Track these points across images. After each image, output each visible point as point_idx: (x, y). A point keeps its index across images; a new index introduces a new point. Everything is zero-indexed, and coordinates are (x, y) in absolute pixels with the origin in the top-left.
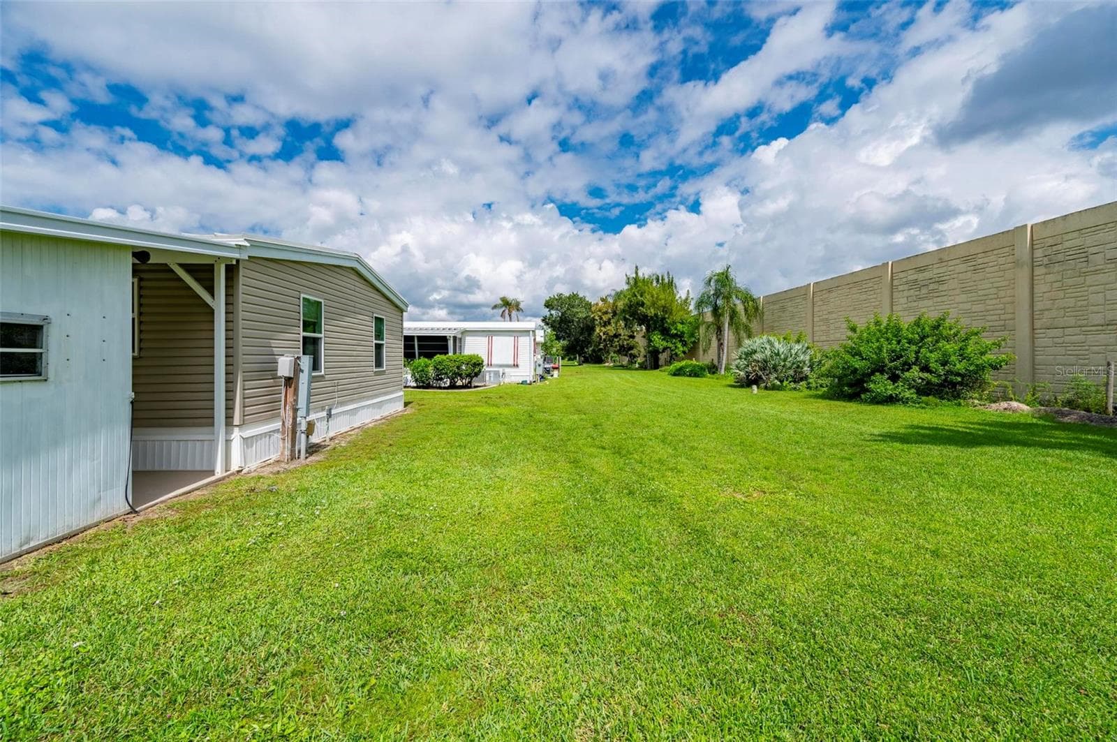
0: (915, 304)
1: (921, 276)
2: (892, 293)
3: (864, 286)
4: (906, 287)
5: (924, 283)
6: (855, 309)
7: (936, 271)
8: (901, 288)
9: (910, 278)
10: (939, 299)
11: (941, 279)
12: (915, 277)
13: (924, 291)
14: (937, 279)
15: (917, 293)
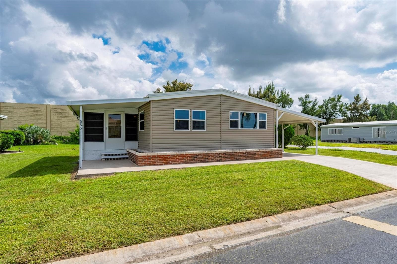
0: (61, 119)
1: (62, 111)
2: (51, 114)
3: (36, 110)
4: (57, 113)
5: (64, 113)
6: (31, 117)
7: (68, 111)
8: (55, 113)
9: (59, 111)
10: (69, 119)
11: (70, 113)
12: (61, 111)
13: (64, 116)
14: (68, 113)
15: (61, 116)
